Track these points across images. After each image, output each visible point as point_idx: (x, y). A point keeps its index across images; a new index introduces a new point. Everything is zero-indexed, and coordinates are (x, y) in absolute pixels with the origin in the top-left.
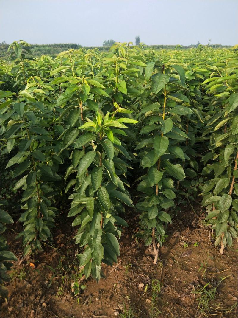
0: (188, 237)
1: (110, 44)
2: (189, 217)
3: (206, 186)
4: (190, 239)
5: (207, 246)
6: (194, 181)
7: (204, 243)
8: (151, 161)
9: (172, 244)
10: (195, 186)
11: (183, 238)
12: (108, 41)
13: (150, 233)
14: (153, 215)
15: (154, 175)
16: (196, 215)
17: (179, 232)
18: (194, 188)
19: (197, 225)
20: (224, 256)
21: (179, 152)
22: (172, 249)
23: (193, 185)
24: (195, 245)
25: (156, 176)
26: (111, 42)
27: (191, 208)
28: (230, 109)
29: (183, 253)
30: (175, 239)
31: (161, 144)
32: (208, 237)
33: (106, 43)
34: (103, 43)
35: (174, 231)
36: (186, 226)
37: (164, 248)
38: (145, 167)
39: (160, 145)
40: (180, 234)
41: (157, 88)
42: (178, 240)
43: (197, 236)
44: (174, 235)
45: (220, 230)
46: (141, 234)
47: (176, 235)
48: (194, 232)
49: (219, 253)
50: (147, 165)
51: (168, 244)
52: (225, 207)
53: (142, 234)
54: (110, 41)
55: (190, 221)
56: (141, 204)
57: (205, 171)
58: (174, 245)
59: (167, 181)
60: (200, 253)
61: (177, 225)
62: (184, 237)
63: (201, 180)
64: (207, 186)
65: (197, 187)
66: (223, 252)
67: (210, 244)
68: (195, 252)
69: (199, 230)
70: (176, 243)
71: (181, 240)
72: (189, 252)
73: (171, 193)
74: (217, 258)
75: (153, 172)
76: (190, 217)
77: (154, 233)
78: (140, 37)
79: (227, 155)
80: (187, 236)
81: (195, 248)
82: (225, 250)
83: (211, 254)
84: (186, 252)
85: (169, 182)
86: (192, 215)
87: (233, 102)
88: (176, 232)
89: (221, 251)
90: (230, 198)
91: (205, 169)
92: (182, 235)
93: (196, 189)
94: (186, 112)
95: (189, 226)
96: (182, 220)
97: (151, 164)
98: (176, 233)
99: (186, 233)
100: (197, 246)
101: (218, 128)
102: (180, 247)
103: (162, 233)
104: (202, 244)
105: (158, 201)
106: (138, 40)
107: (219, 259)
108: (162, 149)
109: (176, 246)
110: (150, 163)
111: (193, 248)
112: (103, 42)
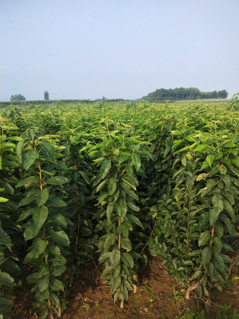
0: (90, 298)
1: (18, 98)
2: (92, 275)
3: (100, 243)
4: (92, 299)
5: (108, 304)
6: (90, 239)
7: (106, 300)
8: (33, 232)
9: (75, 309)
10: (91, 243)
11: (86, 300)
12: (16, 95)
13: (46, 304)
14: (44, 286)
15: (38, 246)
16: (99, 271)
17: (82, 294)
18: (91, 246)
19: (100, 282)
20: (125, 311)
21: (61, 219)
22: (75, 315)
23: (90, 243)
24: (97, 305)
25: (40, 246)
26: (19, 96)
27: (94, 265)
28: (103, 174)
29: (85, 316)
30: (78, 302)
31: (41, 214)
32: (110, 293)
33: (13, 98)
34: (10, 98)
35: (76, 293)
36: (88, 286)
37: (66, 316)
38: (27, 240)
39: (39, 215)
40: (83, 296)
41: (27, 164)
42: (81, 303)
43: (99, 295)
44: (77, 298)
45: (115, 285)
46: (37, 307)
47: (79, 298)
48: (97, 291)
49: (120, 308)
50: (29, 237)
51: (70, 311)
52: (116, 262)
53: (39, 307)
54: (17, 96)
55: (93, 279)
56: (31, 276)
57: (98, 228)
58: (77, 310)
59: (54, 249)
60: (102, 313)
61: (79, 286)
62: (87, 298)
63: (96, 237)
64: (102, 242)
65: (94, 245)
66: (124, 306)
67: (112, 300)
68: (97, 312)
69: (101, 288)
70: (78, 307)
71: (84, 303)
72: (91, 314)
73: (61, 259)
74: (118, 315)
75: (37, 243)
76: (94, 274)
77: (50, 304)
78: (48, 92)
79: (109, 213)
80: (90, 296)
81: (97, 308)
82: (125, 304)
83: (112, 311)
84: (88, 314)
85: (56, 249)
86: (95, 273)
87: (105, 167)
88: (79, 294)
89: (122, 306)
90: (119, 253)
91: (98, 226)
92: (84, 297)
93: (92, 247)
94: (62, 181)
95: (92, 285)
96: (84, 280)
97: (33, 236)
98: (78, 296)
99: (88, 293)
100: (99, 305)
101: (99, 189)
102: (83, 310)
103: (57, 303)
104: (104, 301)
105: (47, 270)
106: (46, 95)
107: (119, 315)
108: (41, 219)
109: (79, 310)
110: (32, 234)
111: (96, 308)
112: (11, 96)
